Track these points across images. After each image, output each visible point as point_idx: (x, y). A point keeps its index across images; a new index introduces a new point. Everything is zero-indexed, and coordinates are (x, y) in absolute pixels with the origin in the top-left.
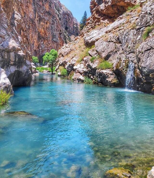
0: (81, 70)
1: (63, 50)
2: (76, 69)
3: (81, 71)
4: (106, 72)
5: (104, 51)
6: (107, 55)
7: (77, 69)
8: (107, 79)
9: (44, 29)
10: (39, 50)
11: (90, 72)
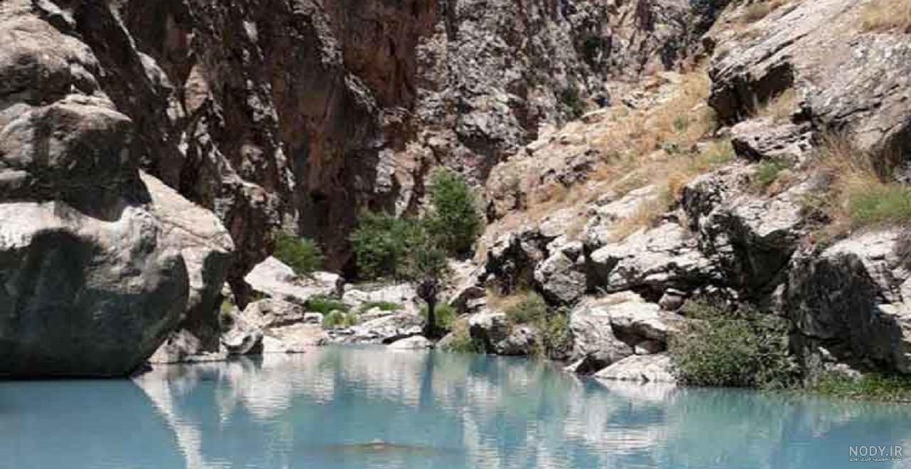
0: (655, 267)
1: (529, 161)
2: (612, 261)
3: (653, 272)
4: (877, 253)
5: (877, 105)
6: (898, 127)
7: (620, 264)
8: (887, 309)
9: (393, 52)
10: (351, 190)
11: (731, 275)
